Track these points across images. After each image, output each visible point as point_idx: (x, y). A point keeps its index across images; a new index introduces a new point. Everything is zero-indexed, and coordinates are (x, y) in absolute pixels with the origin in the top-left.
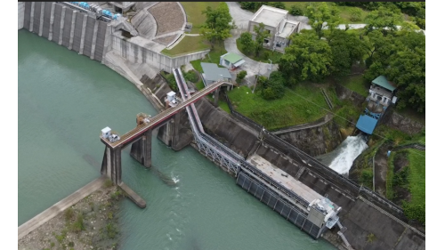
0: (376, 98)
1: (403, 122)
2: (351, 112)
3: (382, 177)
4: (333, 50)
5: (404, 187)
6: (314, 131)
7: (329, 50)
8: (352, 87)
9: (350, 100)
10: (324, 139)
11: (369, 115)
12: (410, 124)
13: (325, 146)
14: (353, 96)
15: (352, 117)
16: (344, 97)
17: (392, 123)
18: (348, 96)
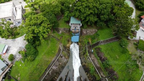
0: (74, 28)
1: (88, 32)
2: (67, 37)
3: (98, 65)
4: (47, 18)
5: (110, 68)
6: (60, 58)
7: (46, 19)
8: (62, 27)
9: (64, 32)
10: (65, 57)
11: (75, 35)
12: (91, 31)
13: (67, 59)
14: (64, 30)
15: (68, 39)
16: (61, 32)
17: (84, 34)
18: (62, 31)
